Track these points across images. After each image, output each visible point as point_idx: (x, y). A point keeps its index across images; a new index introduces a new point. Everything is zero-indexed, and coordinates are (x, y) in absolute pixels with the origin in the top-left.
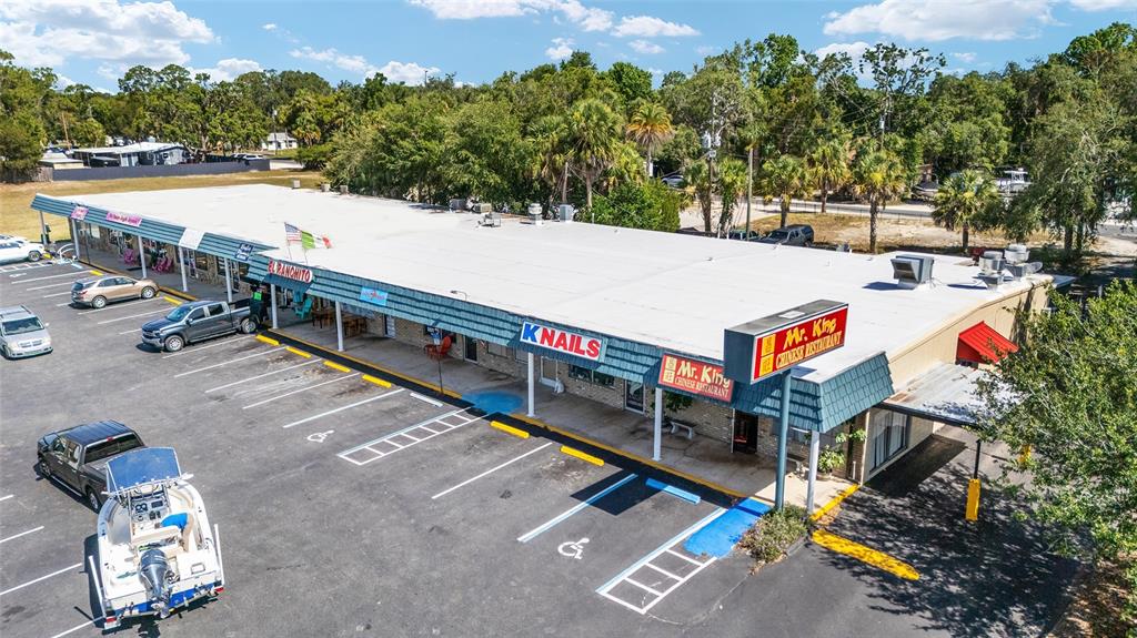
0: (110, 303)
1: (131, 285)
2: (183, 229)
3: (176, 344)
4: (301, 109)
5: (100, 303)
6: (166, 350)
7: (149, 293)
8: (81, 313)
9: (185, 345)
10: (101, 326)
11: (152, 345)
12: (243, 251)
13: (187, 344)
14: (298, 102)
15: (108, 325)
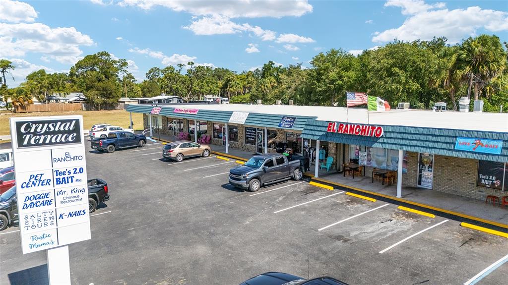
0: (185, 159)
1: (198, 148)
2: (231, 113)
3: (255, 186)
4: (230, 81)
5: (180, 158)
6: (249, 190)
7: (206, 154)
8: (169, 164)
9: (261, 187)
10: (187, 172)
11: (240, 185)
12: (286, 121)
13: (263, 186)
14: (229, 77)
15: (192, 172)
